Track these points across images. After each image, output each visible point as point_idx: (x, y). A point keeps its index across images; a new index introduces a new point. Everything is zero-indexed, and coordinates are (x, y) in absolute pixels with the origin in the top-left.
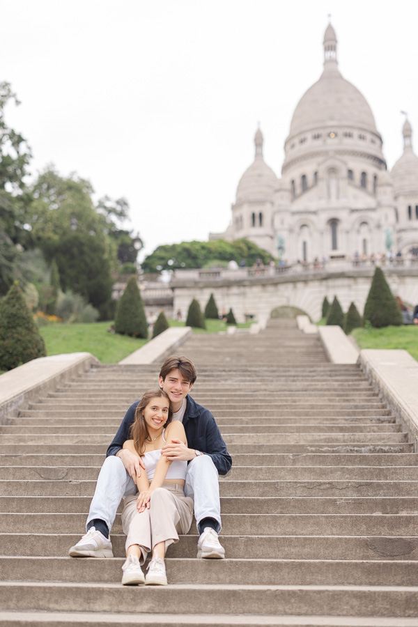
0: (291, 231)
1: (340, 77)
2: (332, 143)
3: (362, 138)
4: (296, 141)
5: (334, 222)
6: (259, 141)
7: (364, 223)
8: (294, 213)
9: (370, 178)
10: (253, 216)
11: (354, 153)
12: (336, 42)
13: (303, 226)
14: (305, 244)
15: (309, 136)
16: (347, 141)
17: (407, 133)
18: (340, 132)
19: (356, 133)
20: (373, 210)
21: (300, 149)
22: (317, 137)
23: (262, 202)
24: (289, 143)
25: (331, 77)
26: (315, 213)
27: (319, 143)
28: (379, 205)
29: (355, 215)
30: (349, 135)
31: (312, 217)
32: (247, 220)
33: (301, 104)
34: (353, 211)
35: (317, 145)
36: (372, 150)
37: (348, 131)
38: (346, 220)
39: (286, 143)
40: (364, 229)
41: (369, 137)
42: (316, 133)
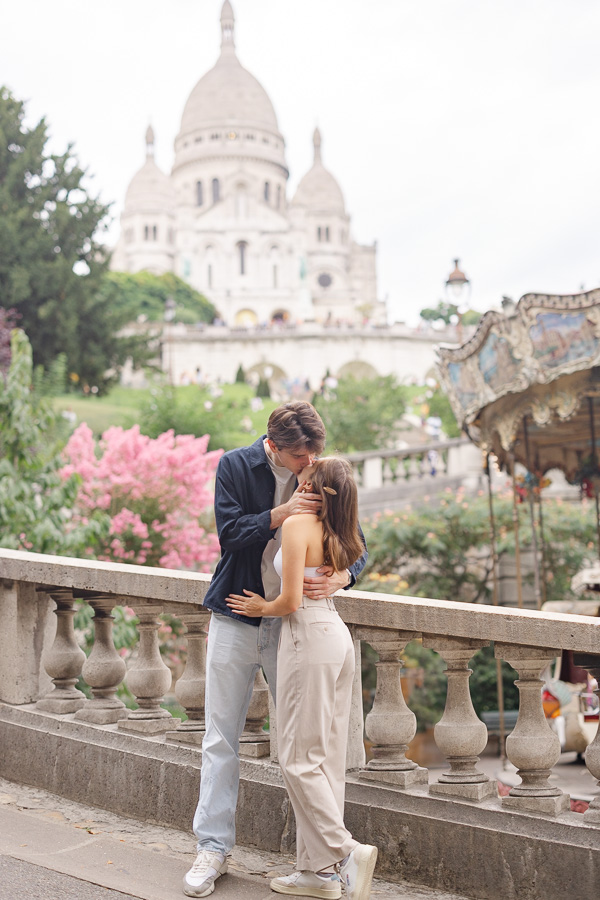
0: (196, 251)
1: (239, 65)
2: (233, 146)
3: (265, 141)
4: (190, 139)
5: (242, 245)
6: (150, 139)
7: (274, 247)
8: (199, 232)
9: (273, 189)
10: (146, 229)
11: (258, 160)
12: (234, 20)
13: (209, 247)
14: (210, 267)
15: (206, 135)
16: (249, 144)
17: (317, 141)
18: (242, 133)
19: (259, 136)
20: (284, 232)
21: (195, 150)
22: (215, 137)
23: (155, 213)
24: (180, 141)
25: (228, 65)
26: (222, 232)
27: (216, 144)
28: (291, 228)
29: (266, 238)
30: (250, 137)
31: (218, 238)
32: (139, 233)
33: (194, 94)
34: (264, 233)
35: (215, 147)
36: (275, 156)
37: (250, 132)
38: (256, 243)
39: (177, 140)
40: (275, 253)
41: (273, 140)
42: (214, 132)
